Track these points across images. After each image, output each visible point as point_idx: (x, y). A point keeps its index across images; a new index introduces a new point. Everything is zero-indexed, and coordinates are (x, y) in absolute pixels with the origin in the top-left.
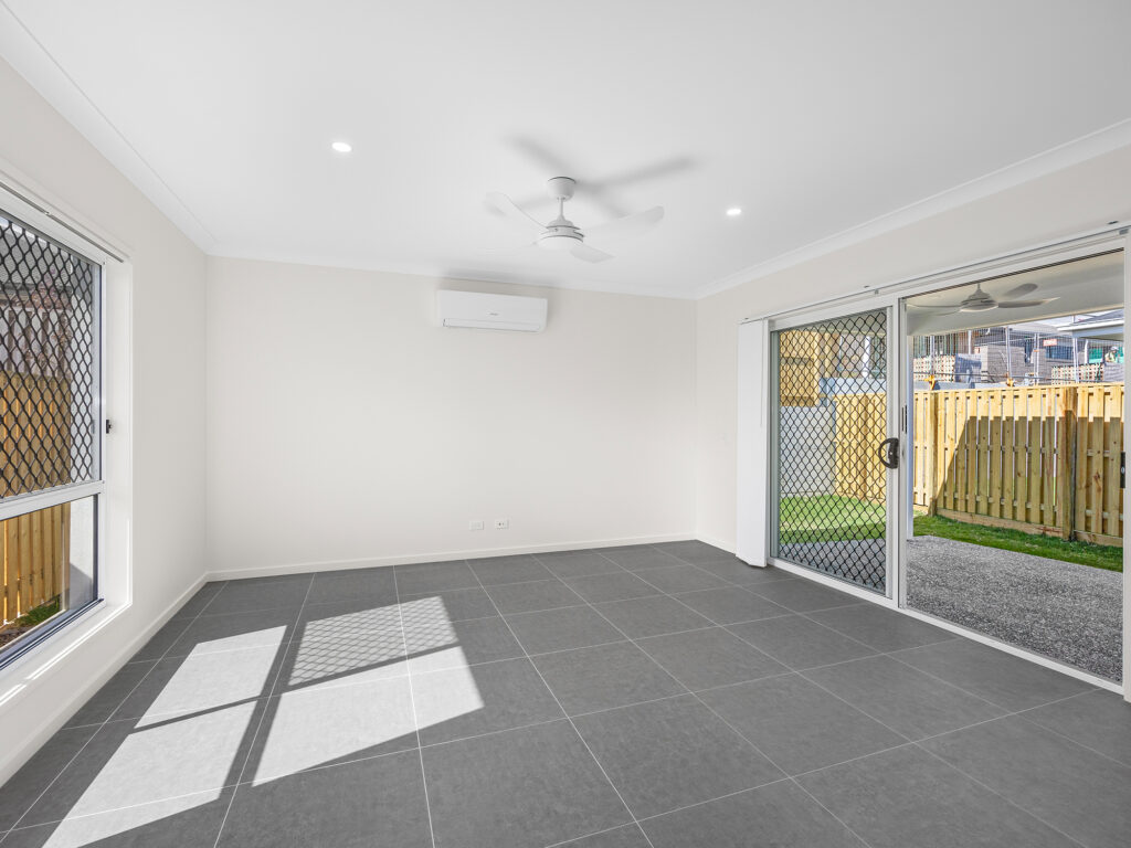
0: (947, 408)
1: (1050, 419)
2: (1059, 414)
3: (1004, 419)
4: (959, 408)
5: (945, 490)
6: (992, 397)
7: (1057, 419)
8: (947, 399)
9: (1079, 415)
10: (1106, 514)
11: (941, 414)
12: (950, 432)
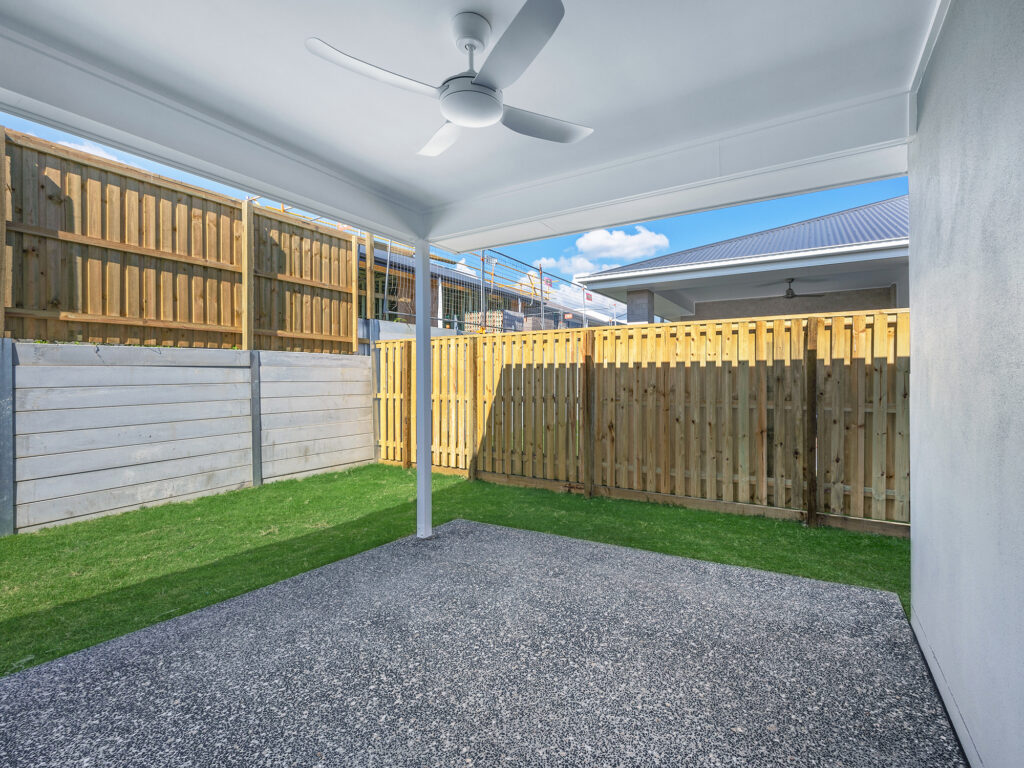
0: (485, 353)
1: (573, 365)
2: (580, 360)
3: (535, 366)
4: (496, 357)
5: (484, 450)
6: (525, 342)
7: (579, 366)
8: (485, 344)
9: (596, 361)
10: (618, 466)
11: (480, 360)
12: (488, 382)
